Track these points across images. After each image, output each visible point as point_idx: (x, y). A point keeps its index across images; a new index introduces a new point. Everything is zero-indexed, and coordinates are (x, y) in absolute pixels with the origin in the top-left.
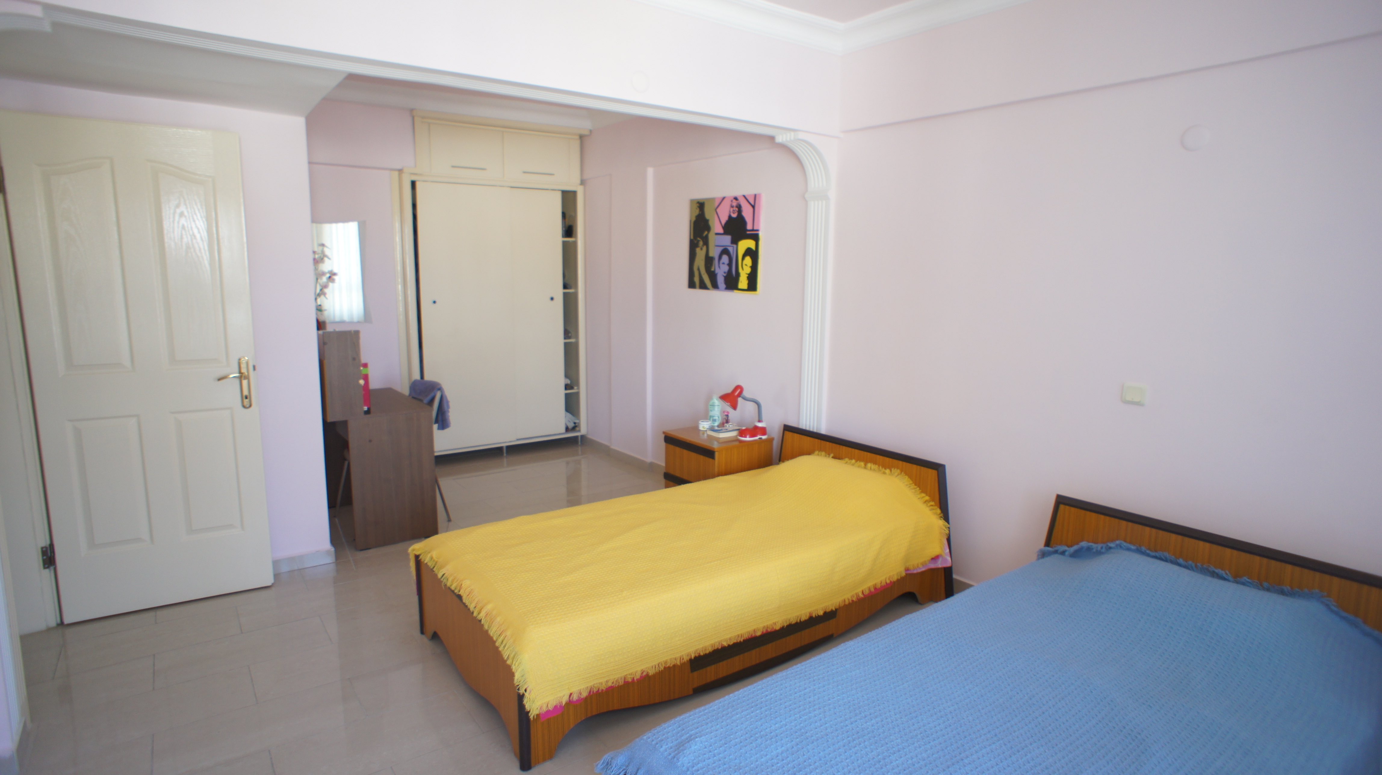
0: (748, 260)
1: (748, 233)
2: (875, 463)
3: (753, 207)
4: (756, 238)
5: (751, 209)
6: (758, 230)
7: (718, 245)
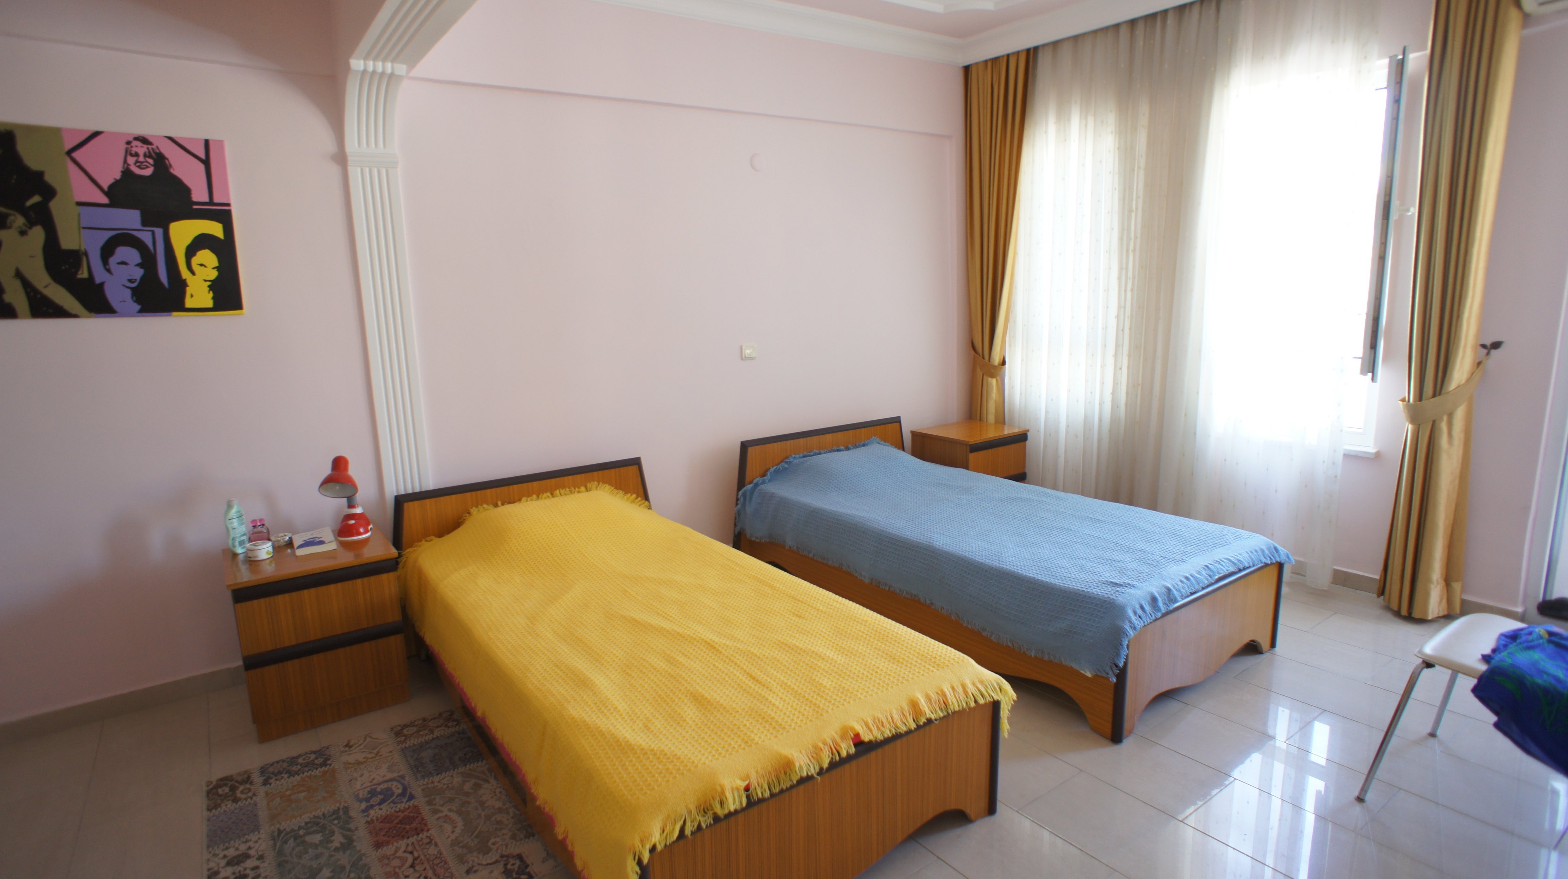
0: (207, 259)
1: (195, 207)
2: (563, 487)
3: (206, 162)
4: (224, 216)
5: (202, 167)
6: (229, 205)
7: (85, 226)
